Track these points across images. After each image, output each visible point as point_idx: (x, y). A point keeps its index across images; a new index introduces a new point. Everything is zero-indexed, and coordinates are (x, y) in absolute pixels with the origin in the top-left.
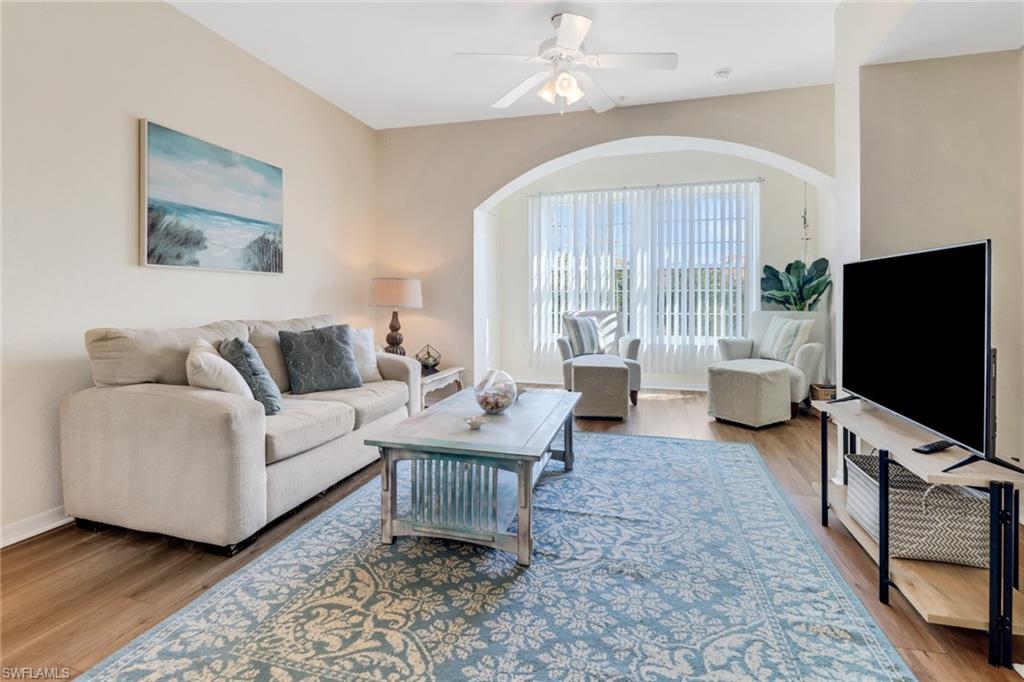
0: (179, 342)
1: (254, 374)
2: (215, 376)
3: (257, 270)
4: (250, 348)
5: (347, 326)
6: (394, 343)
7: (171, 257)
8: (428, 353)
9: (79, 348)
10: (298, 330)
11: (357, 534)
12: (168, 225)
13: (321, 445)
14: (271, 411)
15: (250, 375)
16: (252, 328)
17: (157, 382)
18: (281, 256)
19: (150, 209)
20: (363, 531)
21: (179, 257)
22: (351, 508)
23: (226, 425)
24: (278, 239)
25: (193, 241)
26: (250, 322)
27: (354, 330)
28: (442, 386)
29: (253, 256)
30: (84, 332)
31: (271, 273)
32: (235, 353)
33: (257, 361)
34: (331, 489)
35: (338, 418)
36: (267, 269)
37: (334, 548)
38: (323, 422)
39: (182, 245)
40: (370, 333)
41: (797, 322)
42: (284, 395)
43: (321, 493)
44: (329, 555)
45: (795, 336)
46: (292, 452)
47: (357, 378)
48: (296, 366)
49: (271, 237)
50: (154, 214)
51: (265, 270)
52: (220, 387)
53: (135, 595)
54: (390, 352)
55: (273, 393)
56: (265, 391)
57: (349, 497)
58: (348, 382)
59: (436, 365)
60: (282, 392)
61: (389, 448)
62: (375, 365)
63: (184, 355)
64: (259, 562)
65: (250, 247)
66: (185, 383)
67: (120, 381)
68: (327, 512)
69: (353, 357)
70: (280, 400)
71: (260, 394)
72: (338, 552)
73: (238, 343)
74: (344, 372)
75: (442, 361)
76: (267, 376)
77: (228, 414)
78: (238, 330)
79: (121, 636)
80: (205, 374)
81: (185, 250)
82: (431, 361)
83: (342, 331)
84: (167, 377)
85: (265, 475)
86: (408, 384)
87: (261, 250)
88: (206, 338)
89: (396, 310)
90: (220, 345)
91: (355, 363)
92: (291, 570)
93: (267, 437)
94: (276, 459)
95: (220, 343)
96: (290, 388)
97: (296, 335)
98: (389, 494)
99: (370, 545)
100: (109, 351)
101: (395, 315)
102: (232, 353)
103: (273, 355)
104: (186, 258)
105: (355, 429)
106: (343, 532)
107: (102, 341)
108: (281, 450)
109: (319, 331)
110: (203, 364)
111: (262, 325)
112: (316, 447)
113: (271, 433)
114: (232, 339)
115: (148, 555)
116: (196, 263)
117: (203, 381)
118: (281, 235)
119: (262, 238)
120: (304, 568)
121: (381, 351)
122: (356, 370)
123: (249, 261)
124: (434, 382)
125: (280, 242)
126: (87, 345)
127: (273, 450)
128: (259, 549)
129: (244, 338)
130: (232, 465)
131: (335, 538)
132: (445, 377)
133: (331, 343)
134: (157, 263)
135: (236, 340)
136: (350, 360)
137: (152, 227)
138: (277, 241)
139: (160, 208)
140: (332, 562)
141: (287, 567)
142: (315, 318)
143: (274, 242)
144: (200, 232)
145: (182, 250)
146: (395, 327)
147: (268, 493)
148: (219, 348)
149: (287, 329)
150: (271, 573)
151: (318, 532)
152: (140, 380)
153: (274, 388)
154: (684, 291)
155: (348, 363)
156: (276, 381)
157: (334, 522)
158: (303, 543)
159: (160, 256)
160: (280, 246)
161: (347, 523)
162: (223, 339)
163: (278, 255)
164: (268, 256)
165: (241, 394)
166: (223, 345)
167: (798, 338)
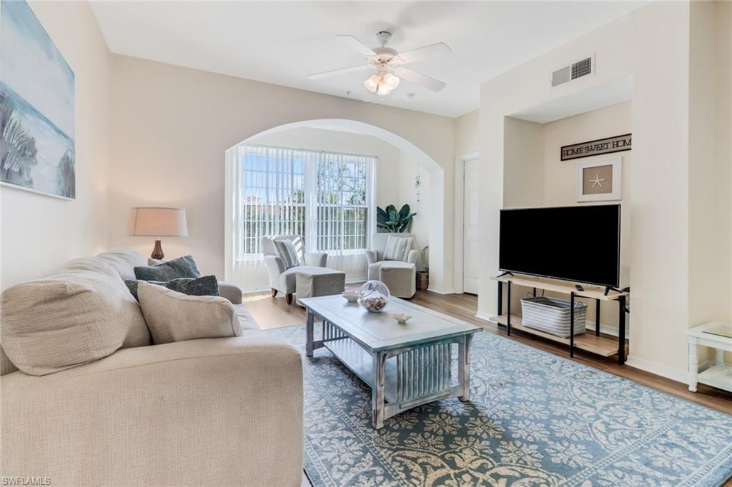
18: (74, 180)
21: (21, 173)
41: (405, 239)
45: (406, 246)
49: (70, 155)
65: (60, 166)
87: (66, 170)
89: (159, 239)
98: (383, 388)
101: (158, 244)
118: (74, 153)
119: (66, 156)
125: (74, 162)
143: (71, 161)
144: (33, 141)
154: (297, 222)
167: (407, 247)
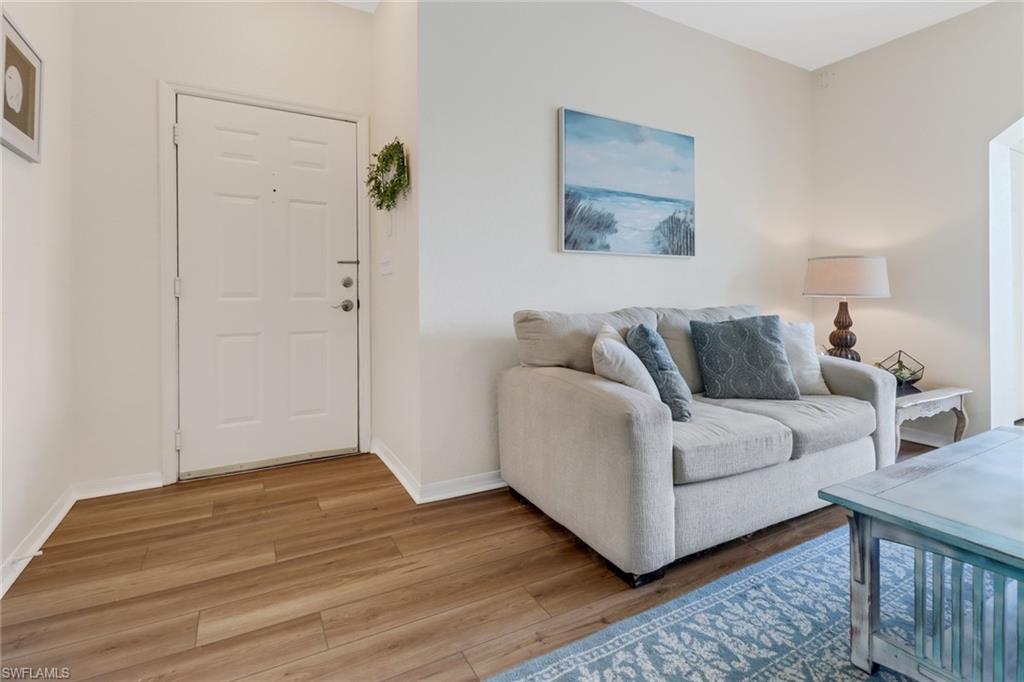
0: (587, 326)
1: (661, 369)
2: (618, 366)
3: (667, 253)
4: (656, 337)
5: (776, 318)
6: (842, 343)
7: (585, 241)
8: (900, 362)
9: (508, 328)
10: (712, 320)
11: (806, 628)
12: (582, 211)
13: (744, 472)
14: (679, 415)
15: (656, 369)
16: (661, 317)
17: (568, 367)
18: (693, 238)
19: (567, 196)
20: (814, 623)
21: (591, 241)
22: (790, 574)
23: (626, 429)
24: (689, 217)
25: (604, 224)
26: (658, 309)
27: (786, 324)
28: (931, 414)
29: (662, 238)
30: (513, 312)
31: (682, 256)
32: (639, 341)
33: (664, 353)
34: (759, 534)
35: (768, 440)
36: (678, 252)
37: (769, 636)
38: (747, 442)
39: (594, 229)
40: (810, 329)
42: (698, 396)
43: (745, 537)
44: (762, 646)
46: (706, 474)
47: (793, 387)
48: (710, 363)
49: (681, 216)
50: (570, 201)
51: (674, 253)
52: (623, 379)
53: (539, 595)
54: (835, 355)
55: (683, 394)
56: (674, 391)
57: (785, 553)
58: (780, 392)
59: (914, 381)
60: (692, 393)
61: (864, 516)
62: (819, 372)
63: (592, 339)
64: (666, 612)
65: (659, 228)
66: (591, 370)
67: (538, 362)
68: (753, 566)
69: (786, 358)
70: (692, 404)
71: (668, 395)
72: (775, 647)
73: (643, 331)
74: (773, 377)
75: (927, 377)
76: (676, 373)
77: (629, 415)
78: (645, 317)
79: (518, 647)
80: (609, 363)
81: (597, 235)
82: (906, 374)
83: (770, 323)
84: (576, 364)
85: (673, 499)
86: (874, 405)
87: (671, 231)
88: (613, 324)
89: (844, 299)
90: (626, 334)
91: (789, 367)
92: (708, 646)
93: (675, 450)
94: (687, 480)
95: (628, 330)
96: (704, 388)
97: (710, 326)
98: (866, 590)
99: (828, 655)
100: (528, 332)
101: (843, 307)
102: (637, 342)
103: (684, 349)
104: (598, 243)
105: (792, 459)
106: (780, 611)
107: (525, 320)
108: (692, 470)
109: (739, 322)
110: (606, 352)
111: (671, 313)
112: (739, 474)
113: (679, 445)
114: (637, 326)
115: (557, 549)
116: (607, 247)
117: (605, 370)
118: (692, 213)
119: (672, 218)
120: (726, 654)
121: (823, 354)
122: (790, 376)
123: (659, 243)
124: (916, 406)
125: (692, 221)
126: (515, 325)
127: (682, 470)
128: (666, 590)
129: (652, 326)
130: (634, 480)
131: (768, 617)
132: (934, 402)
133: (754, 338)
134: (573, 248)
135: (641, 327)
136: (783, 362)
137: (569, 213)
138: (688, 220)
139: (575, 194)
140: (767, 661)
141: (703, 638)
142: (732, 307)
143: (684, 221)
144: (610, 216)
145: (594, 234)
146: (843, 322)
147: (677, 522)
148: (625, 337)
149: (700, 319)
150: (680, 638)
151: (744, 596)
152: (552, 363)
153: (684, 388)
155: (779, 365)
156: (685, 379)
157: (766, 589)
158: (722, 606)
159: (576, 242)
160: (691, 226)
161: (787, 598)
162: (630, 326)
163: (690, 236)
164: (679, 238)
165: (645, 391)
166: (630, 333)
